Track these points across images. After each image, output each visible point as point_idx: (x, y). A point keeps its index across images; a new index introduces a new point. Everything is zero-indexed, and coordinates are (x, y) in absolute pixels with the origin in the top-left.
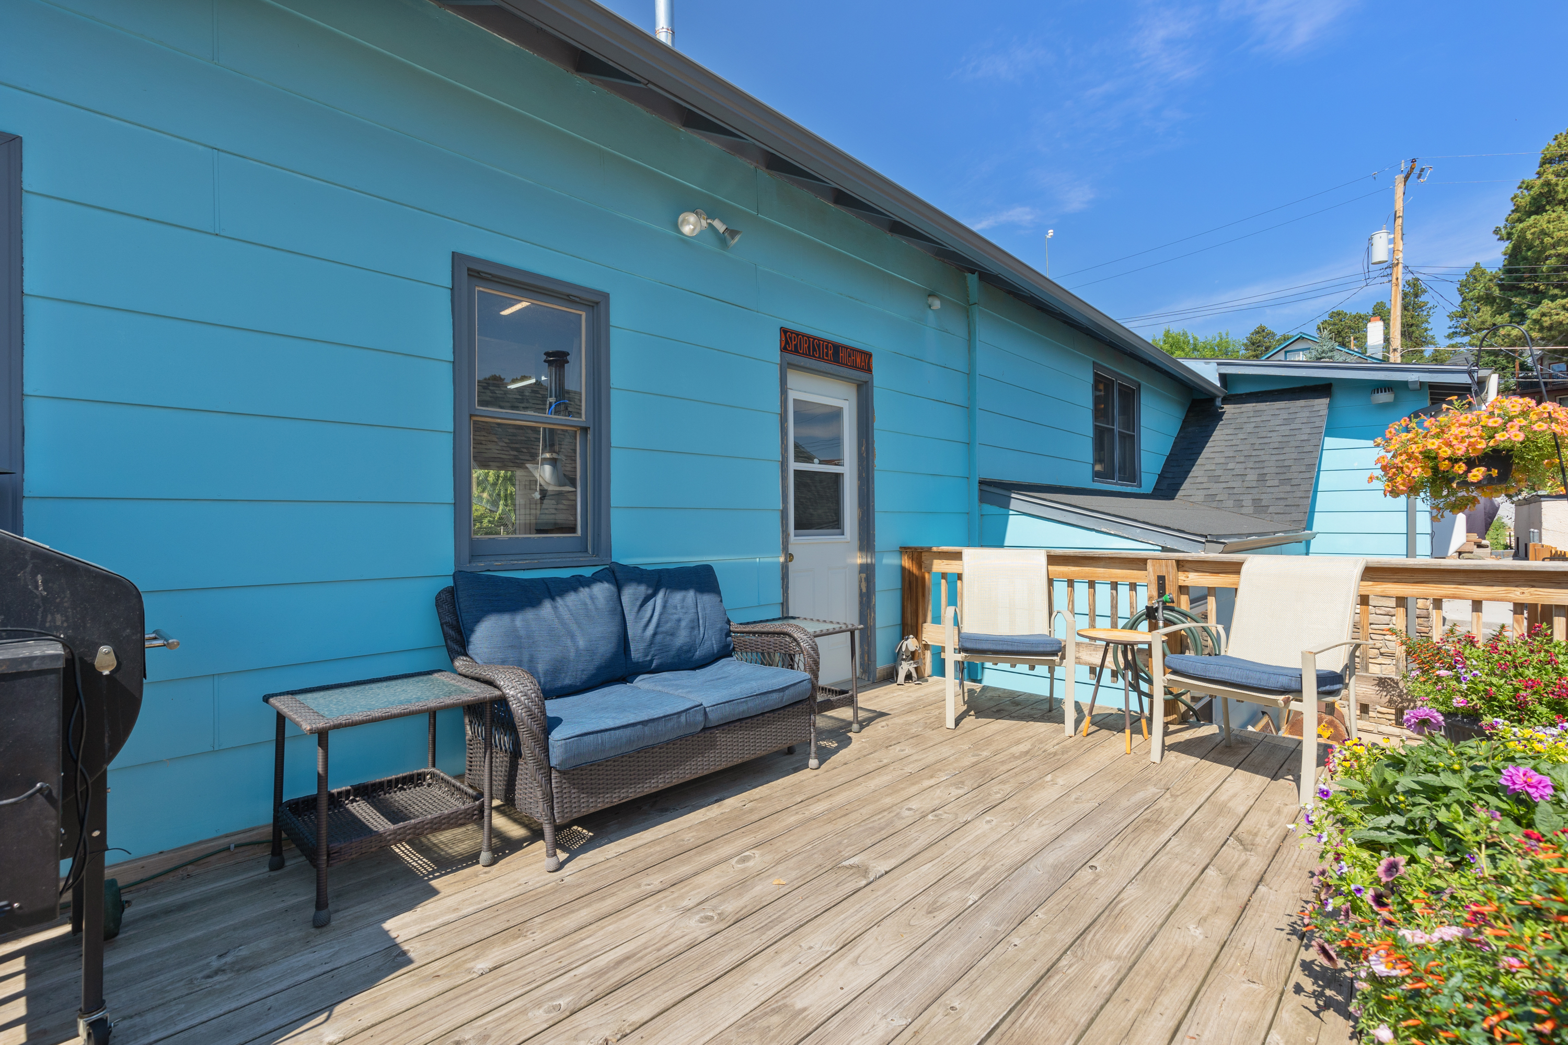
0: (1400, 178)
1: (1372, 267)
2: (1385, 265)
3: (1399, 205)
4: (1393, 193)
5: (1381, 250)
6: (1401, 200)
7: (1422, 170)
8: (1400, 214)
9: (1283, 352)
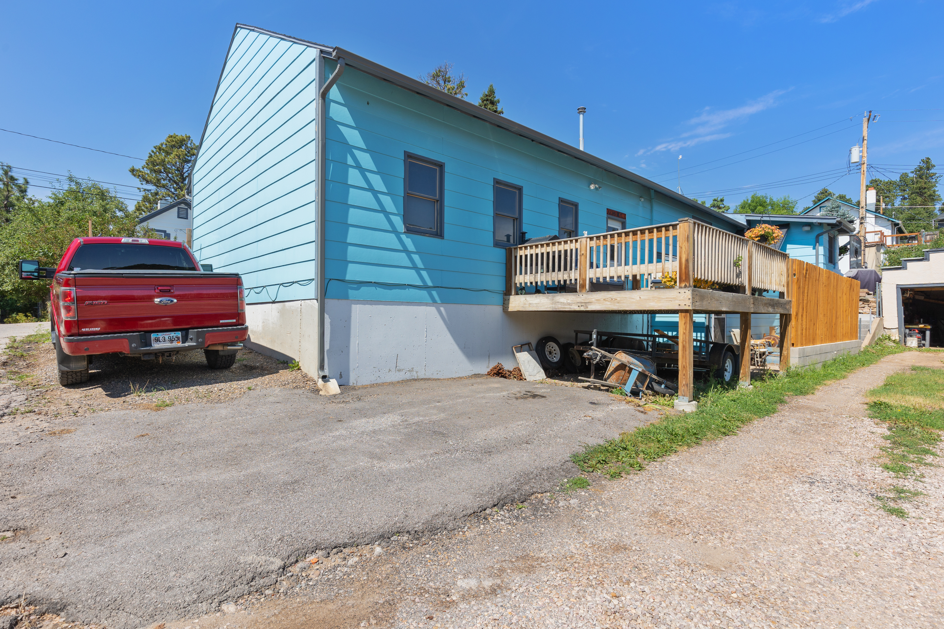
0: (865, 120)
1: (851, 165)
2: (857, 164)
3: (865, 133)
4: (862, 127)
5: (855, 156)
6: (866, 131)
7: (875, 116)
8: (866, 138)
9: (818, 207)
